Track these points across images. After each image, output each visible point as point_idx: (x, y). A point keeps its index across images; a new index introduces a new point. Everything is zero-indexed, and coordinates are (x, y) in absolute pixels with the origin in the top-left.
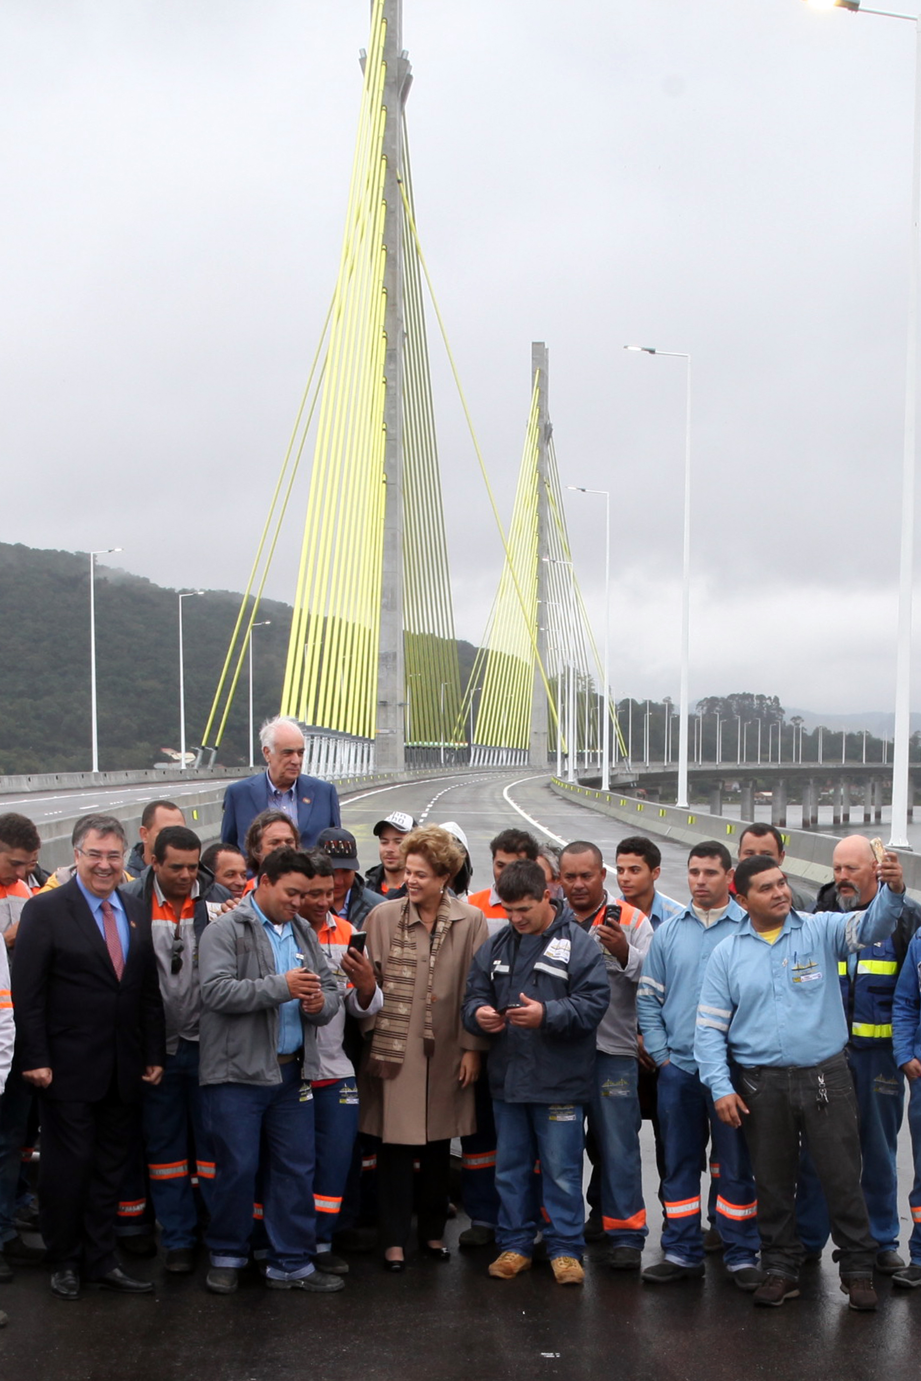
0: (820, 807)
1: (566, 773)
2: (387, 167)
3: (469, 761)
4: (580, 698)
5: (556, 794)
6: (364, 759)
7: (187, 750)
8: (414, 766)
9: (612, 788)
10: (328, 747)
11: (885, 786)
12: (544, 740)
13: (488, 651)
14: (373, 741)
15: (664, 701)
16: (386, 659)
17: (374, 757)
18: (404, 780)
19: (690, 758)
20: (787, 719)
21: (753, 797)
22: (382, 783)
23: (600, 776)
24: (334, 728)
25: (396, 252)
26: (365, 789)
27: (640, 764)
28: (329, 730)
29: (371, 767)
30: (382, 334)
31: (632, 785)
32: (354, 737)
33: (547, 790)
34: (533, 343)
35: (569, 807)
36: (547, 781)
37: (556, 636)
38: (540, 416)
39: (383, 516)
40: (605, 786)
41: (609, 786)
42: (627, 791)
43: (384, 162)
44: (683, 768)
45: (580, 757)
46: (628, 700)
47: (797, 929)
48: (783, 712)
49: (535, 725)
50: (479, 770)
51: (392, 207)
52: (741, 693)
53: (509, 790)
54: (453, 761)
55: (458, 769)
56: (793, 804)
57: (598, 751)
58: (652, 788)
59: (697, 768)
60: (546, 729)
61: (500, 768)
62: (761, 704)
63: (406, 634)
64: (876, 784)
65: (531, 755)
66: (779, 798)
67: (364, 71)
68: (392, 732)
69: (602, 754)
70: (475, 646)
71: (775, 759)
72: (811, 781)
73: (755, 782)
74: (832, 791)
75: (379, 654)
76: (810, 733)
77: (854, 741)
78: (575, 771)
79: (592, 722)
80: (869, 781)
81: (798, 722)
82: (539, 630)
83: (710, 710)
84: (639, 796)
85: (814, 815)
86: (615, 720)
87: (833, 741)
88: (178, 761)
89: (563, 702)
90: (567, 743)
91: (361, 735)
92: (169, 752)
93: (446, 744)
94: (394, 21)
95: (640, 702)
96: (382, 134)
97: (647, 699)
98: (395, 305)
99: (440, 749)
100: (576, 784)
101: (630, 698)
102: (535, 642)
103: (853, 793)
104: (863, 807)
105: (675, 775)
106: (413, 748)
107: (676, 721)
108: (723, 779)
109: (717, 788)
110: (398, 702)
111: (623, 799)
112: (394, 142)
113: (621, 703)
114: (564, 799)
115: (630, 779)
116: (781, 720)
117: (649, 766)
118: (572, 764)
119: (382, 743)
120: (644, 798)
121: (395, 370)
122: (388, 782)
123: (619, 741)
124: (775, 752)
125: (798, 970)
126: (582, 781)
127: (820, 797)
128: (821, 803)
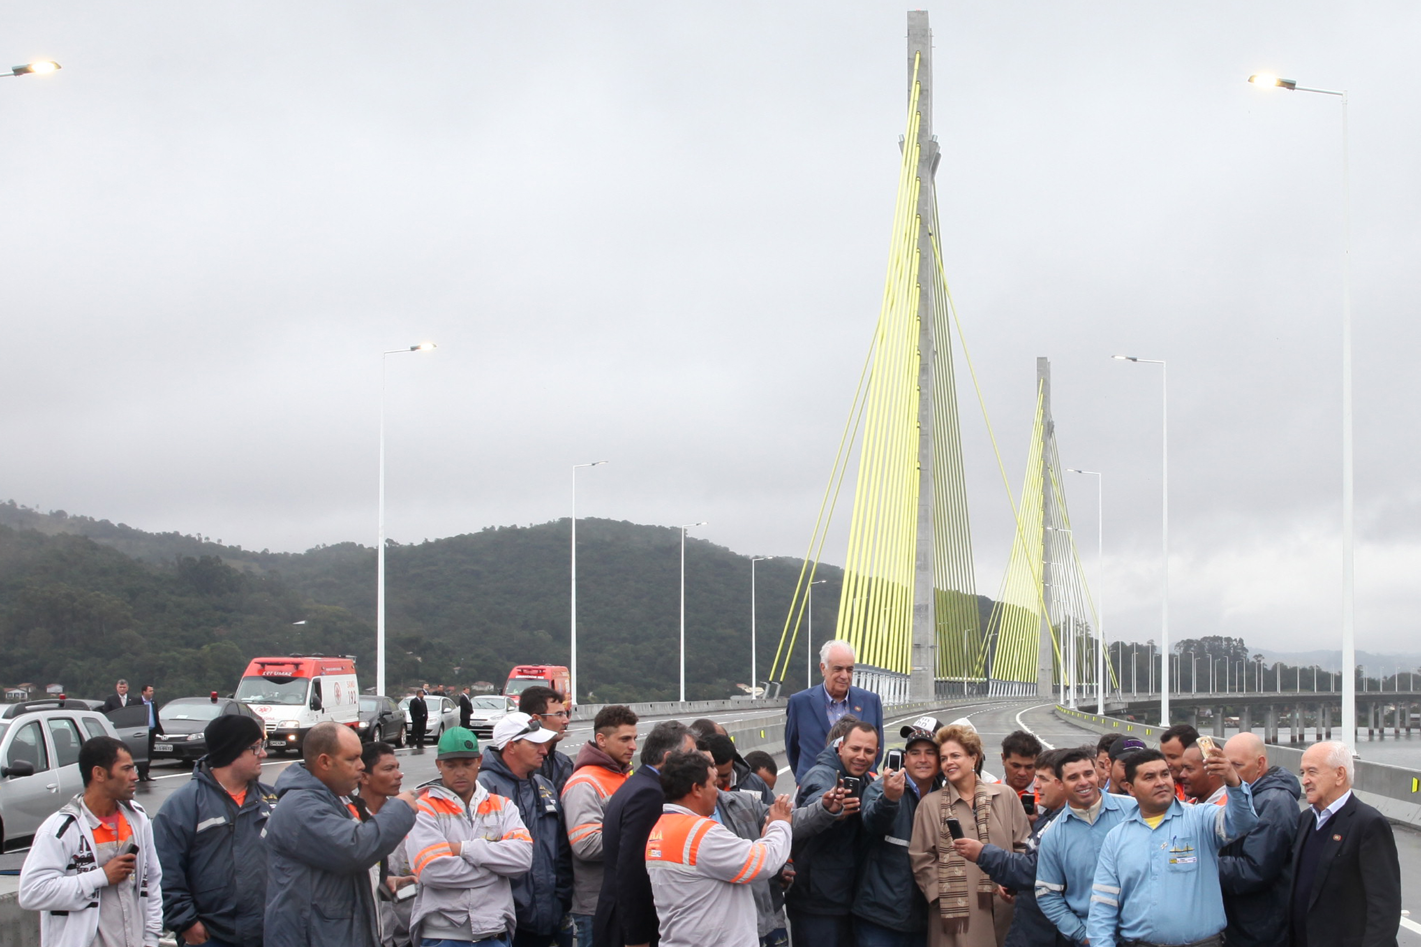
0: (1279, 729)
1: (1067, 702)
2: (921, 223)
3: (988, 693)
4: (1079, 641)
5: (1060, 719)
6: (902, 691)
7: (757, 685)
8: (943, 697)
9: (1106, 714)
10: (872, 681)
11: (1333, 710)
12: (1050, 676)
13: (1003, 604)
14: (908, 677)
15: (1148, 643)
16: (919, 610)
17: (910, 689)
18: (934, 709)
19: (1171, 690)
20: (1250, 656)
21: (1223, 721)
22: (916, 710)
23: (1096, 704)
24: (877, 665)
25: (928, 289)
26: (901, 716)
27: (1129, 694)
28: (873, 667)
29: (907, 698)
30: (917, 352)
31: (1122, 712)
32: (893, 673)
33: (1051, 715)
34: (1038, 358)
35: (1070, 728)
36: (1053, 709)
37: (1059, 590)
38: (1044, 416)
39: (917, 496)
40: (1101, 712)
41: (1104, 712)
42: (1119, 716)
43: (918, 220)
44: (1165, 698)
45: (1080, 690)
46: (1118, 643)
47: (1178, 815)
48: (1247, 651)
49: (1042, 664)
50: (996, 701)
51: (925, 254)
52: (1212, 636)
53: (1021, 716)
54: (974, 692)
55: (979, 699)
56: (1257, 726)
57: (1094, 684)
58: (1139, 714)
59: (1176, 698)
60: (1051, 667)
61: (1013, 698)
62: (1229, 645)
63: (936, 591)
64: (1326, 709)
65: (1039, 687)
66: (1245, 722)
67: (902, 151)
68: (924, 669)
69: (1097, 687)
70: (992, 600)
71: (1241, 690)
72: (1272, 708)
73: (1225, 709)
74: (1289, 716)
75: (914, 606)
76: (1269, 668)
77: (1307, 674)
78: (1075, 700)
79: (1089, 660)
80: (1320, 707)
81: (1259, 659)
82: (1044, 586)
83: (1186, 650)
84: (1128, 720)
85: (1274, 735)
86: (1108, 658)
87: (1289, 675)
88: (750, 694)
89: (1064, 644)
90: (1069, 677)
91: (899, 671)
92: (742, 687)
93: (969, 679)
94: (926, 114)
95: (1128, 644)
96: (916, 198)
97: (1134, 641)
98: (927, 329)
99: (964, 683)
100: (1077, 710)
101: (1120, 641)
102: (1042, 596)
103: (1307, 717)
104: (1315, 729)
105: (1159, 703)
106: (942, 682)
107: (1159, 659)
108: (1198, 706)
109: (1193, 714)
110: (930, 645)
111: (1116, 721)
112: (926, 205)
113: (1113, 646)
114: (1067, 722)
115: (1121, 707)
116: (1245, 657)
117: (1136, 697)
118: (1072, 695)
119: (917, 678)
120: (1133, 721)
121: (927, 380)
122: (921, 709)
123: (1111, 675)
124: (1241, 683)
125: (1174, 851)
126: (1081, 709)
127: (1279, 721)
128: (1280, 726)
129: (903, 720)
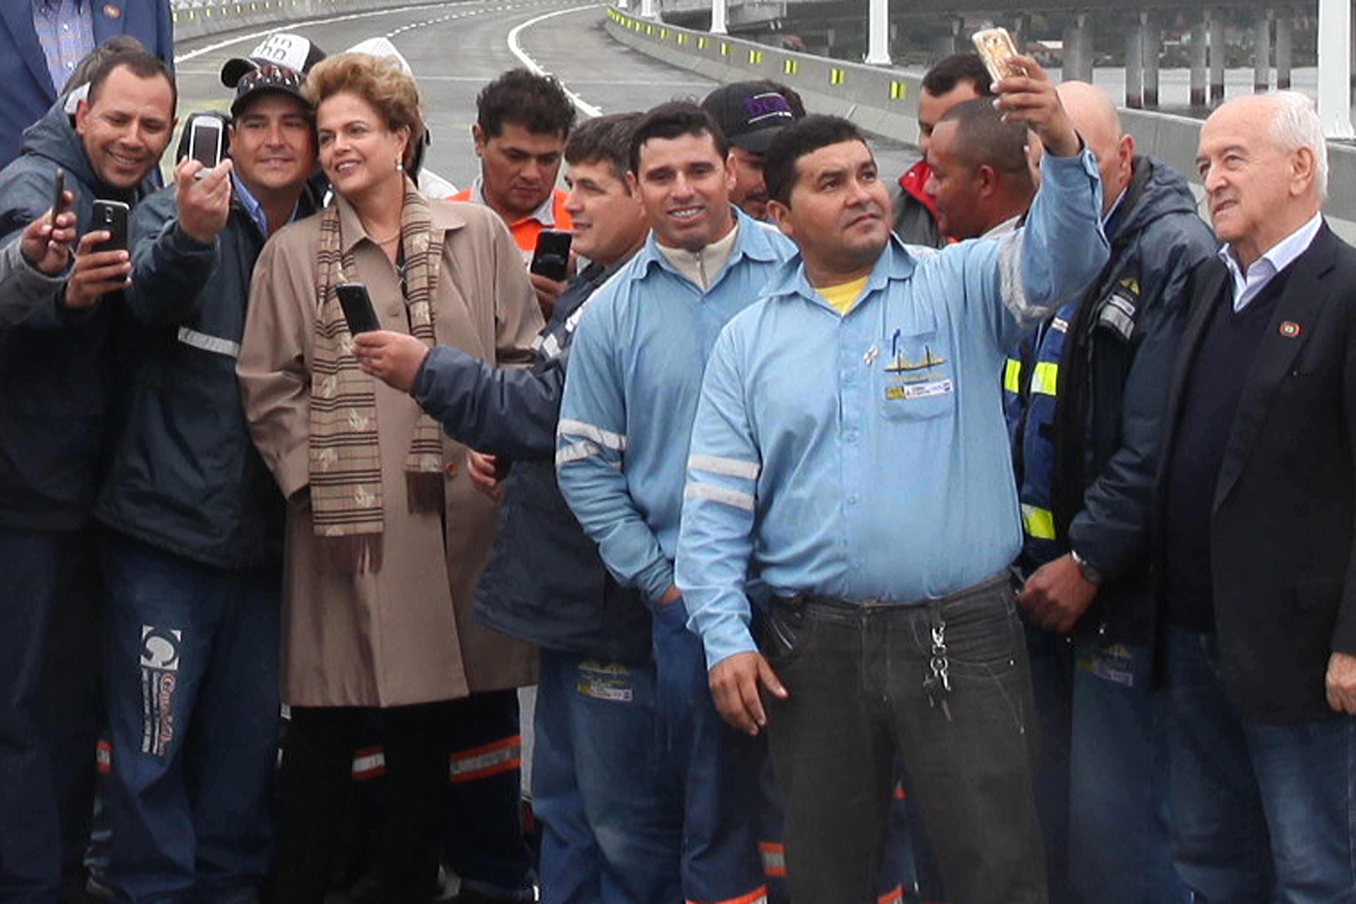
0: (1161, 72)
5: (618, 43)
9: (733, 31)
11: (1297, 26)
18: (304, 15)
22: (259, 19)
23: (706, 6)
26: (224, 33)
31: (773, 27)
33: (597, 33)
35: (643, 67)
36: (600, 18)
40: (719, 25)
41: (727, 27)
42: (763, 37)
47: (904, 280)
53: (521, 34)
56: (1106, 64)
58: (818, 33)
64: (1279, 23)
66: (1076, 54)
72: (1144, 18)
73: (1027, 21)
74: (1186, 38)
80: (1264, 17)
84: (786, 47)
85: (1151, 86)
100: (659, 21)
103: (1231, 43)
104: (1252, 71)
108: (961, 14)
111: (756, 50)
114: (634, 51)
115: (769, 14)
120: (798, 50)
122: (273, 17)
125: (899, 370)
126: (670, 18)
127: (1162, 51)
128: (1165, 64)
129: (227, 43)
